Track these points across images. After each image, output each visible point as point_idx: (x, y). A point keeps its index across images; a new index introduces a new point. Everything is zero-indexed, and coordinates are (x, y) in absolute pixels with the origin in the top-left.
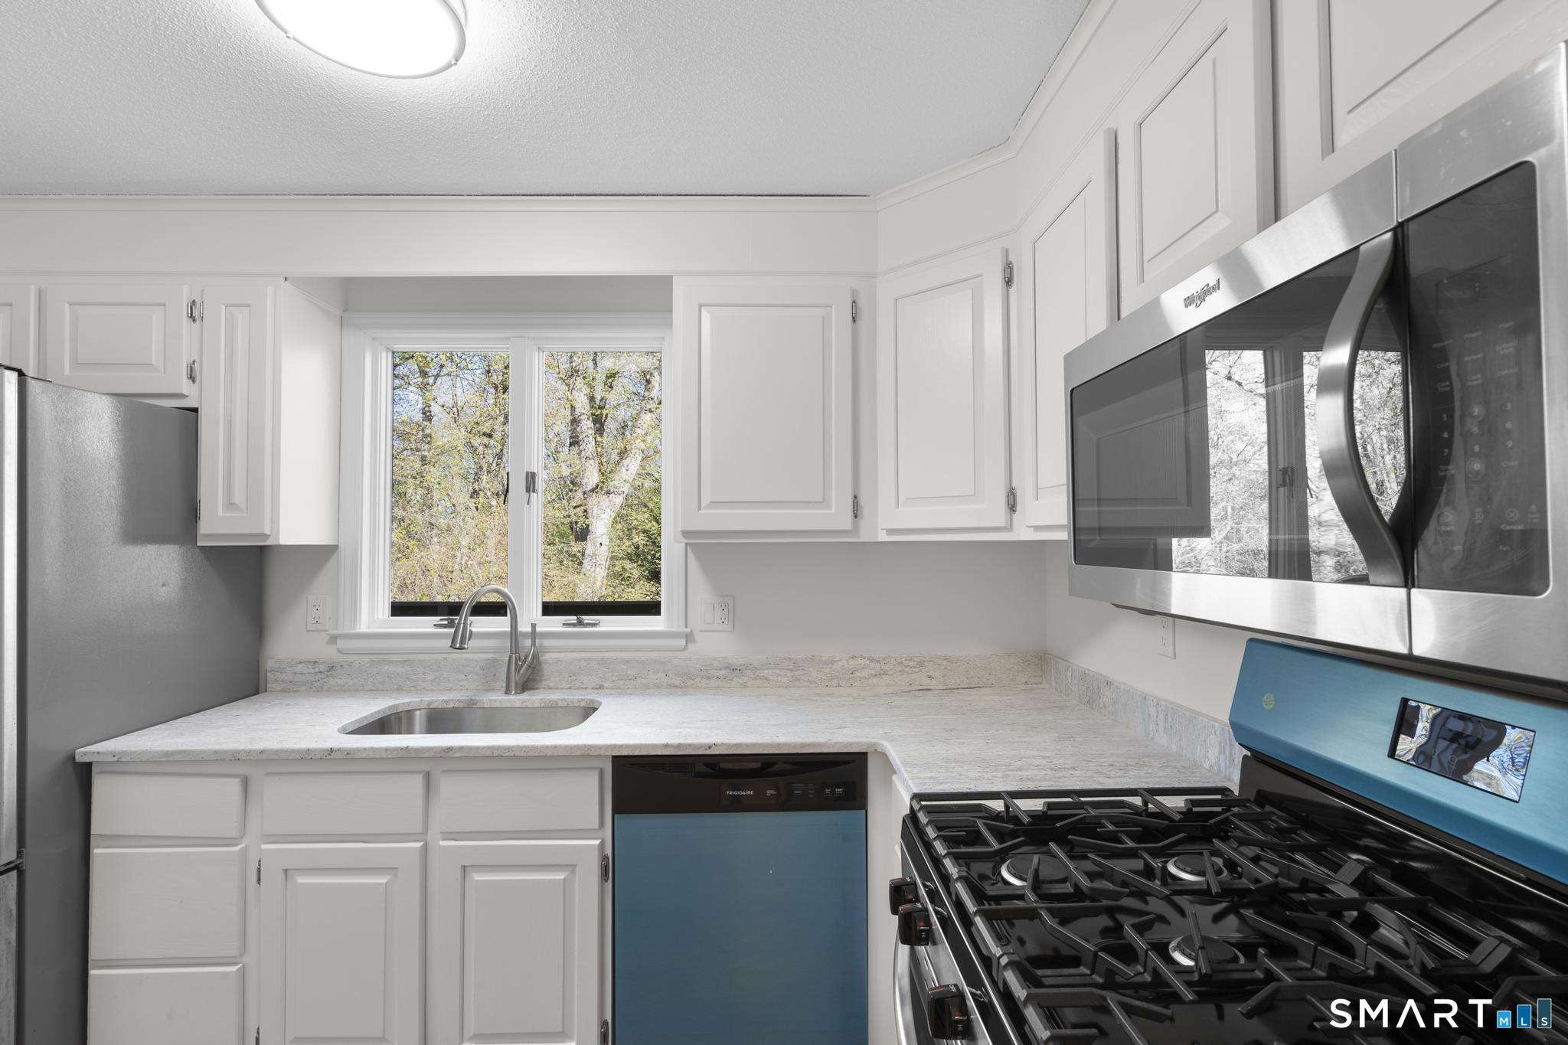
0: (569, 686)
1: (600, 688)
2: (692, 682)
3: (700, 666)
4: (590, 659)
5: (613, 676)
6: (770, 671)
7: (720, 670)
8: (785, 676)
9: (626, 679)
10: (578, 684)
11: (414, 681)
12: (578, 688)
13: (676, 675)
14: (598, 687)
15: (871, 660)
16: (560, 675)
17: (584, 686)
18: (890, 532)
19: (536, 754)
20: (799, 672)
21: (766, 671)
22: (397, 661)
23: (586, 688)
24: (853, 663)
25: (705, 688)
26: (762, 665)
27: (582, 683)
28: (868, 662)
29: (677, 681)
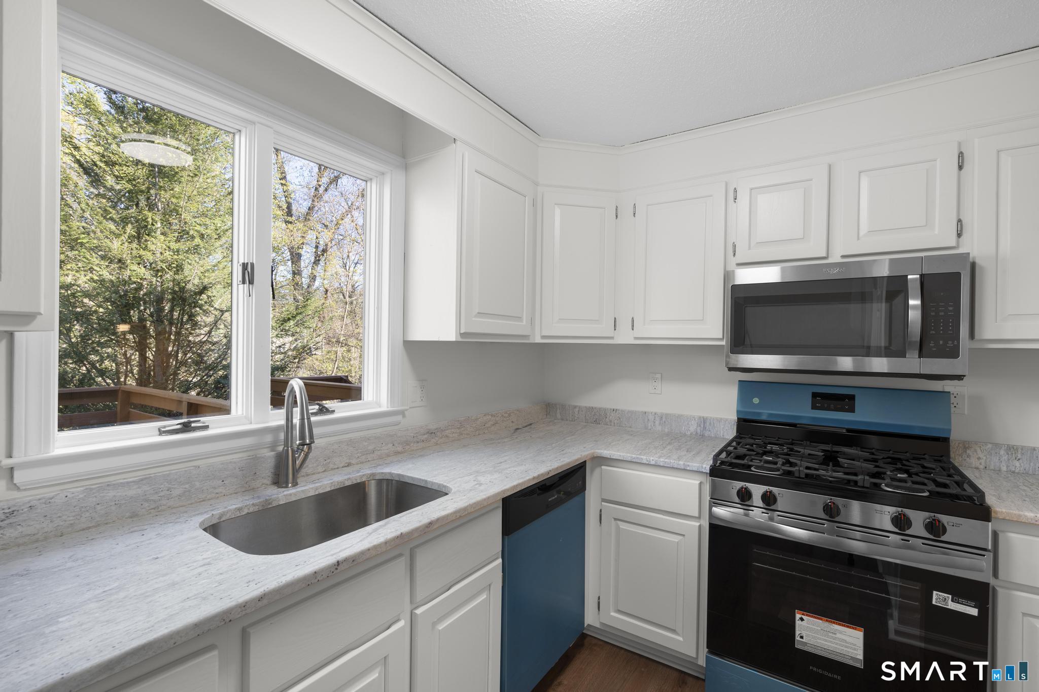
0: (324, 469)
1: (348, 466)
2: (408, 447)
3: (413, 435)
4: (340, 442)
5: (357, 453)
6: (449, 431)
7: (424, 435)
8: (456, 433)
9: (367, 454)
10: (331, 466)
11: (155, 501)
12: (332, 469)
13: (399, 443)
14: (346, 465)
15: (492, 415)
16: (317, 460)
17: (337, 467)
18: (543, 337)
19: (479, 507)
20: (462, 429)
21: (447, 431)
22: (128, 483)
23: (338, 468)
24: (485, 418)
25: (416, 450)
26: (445, 427)
27: (335, 464)
28: (490, 417)
29: (400, 449)
